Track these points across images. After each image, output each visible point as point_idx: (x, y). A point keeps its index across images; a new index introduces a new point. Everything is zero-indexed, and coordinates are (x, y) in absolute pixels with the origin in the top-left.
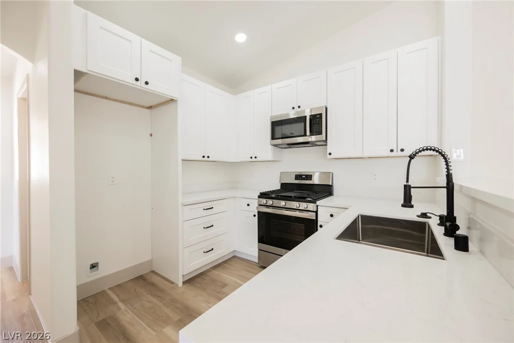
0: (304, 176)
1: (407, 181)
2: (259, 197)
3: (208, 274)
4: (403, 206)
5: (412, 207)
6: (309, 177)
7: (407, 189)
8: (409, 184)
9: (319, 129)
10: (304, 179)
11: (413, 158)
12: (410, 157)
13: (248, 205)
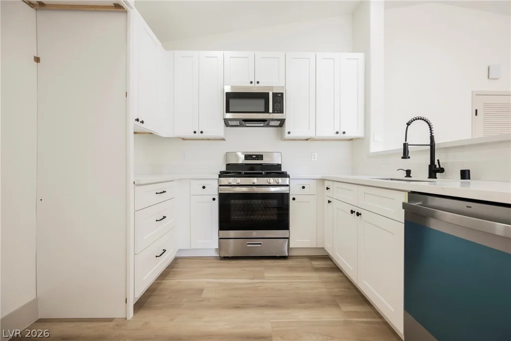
0: (255, 156)
1: (406, 141)
2: (220, 176)
3: (160, 287)
4: (403, 158)
5: (409, 158)
6: (260, 157)
7: (405, 146)
8: (407, 142)
9: (280, 108)
10: (254, 159)
11: (409, 125)
12: (407, 124)
13: (204, 187)
